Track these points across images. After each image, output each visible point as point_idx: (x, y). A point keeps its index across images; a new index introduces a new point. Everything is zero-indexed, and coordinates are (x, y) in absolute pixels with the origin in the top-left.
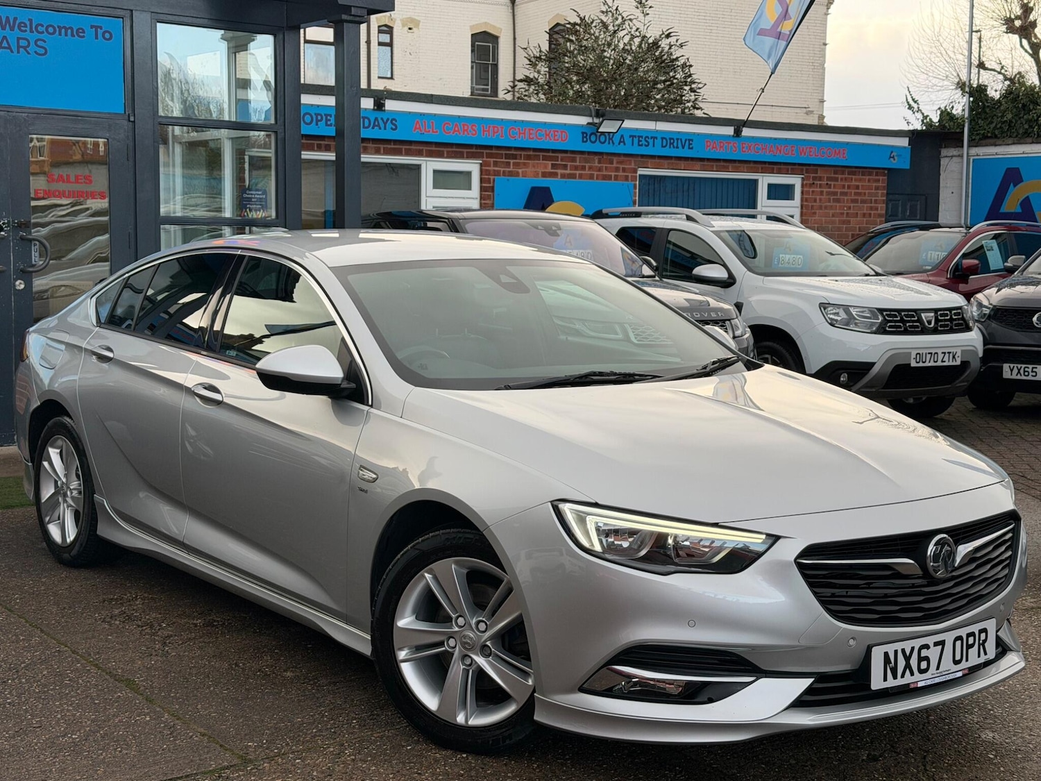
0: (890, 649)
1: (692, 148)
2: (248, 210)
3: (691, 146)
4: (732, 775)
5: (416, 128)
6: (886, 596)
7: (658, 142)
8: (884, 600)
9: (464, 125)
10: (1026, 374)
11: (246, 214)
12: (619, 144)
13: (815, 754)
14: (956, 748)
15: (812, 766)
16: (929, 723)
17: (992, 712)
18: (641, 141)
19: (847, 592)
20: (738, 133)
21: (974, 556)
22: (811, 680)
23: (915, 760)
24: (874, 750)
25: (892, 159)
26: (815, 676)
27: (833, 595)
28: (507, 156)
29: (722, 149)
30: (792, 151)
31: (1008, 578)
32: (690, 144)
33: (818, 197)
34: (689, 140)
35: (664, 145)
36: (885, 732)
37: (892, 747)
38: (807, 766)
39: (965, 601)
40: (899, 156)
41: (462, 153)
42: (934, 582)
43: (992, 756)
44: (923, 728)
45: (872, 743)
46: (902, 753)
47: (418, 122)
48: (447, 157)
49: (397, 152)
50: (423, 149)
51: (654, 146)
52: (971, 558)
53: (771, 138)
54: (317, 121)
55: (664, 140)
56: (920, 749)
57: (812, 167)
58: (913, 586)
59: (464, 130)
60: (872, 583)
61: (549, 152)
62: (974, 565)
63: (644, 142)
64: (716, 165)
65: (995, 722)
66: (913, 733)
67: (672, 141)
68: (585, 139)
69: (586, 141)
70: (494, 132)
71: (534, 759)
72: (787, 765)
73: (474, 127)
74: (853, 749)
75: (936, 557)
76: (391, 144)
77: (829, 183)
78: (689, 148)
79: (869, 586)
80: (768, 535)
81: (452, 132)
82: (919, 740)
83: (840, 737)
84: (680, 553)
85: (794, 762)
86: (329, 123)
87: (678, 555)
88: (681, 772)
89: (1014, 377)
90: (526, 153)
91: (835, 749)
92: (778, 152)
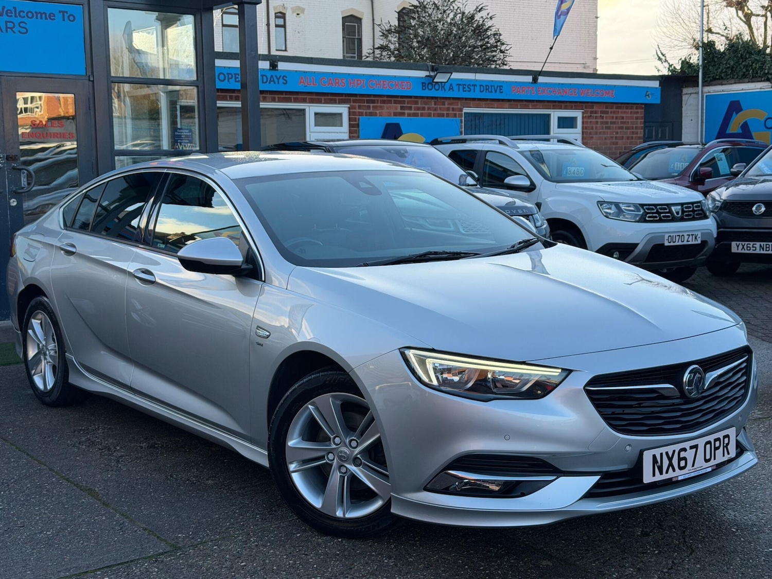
0: (657, 452)
1: (502, 92)
2: (179, 144)
3: (501, 91)
4: (540, 549)
5: (301, 82)
6: (653, 412)
7: (477, 88)
8: (652, 416)
9: (336, 79)
10: (749, 249)
11: (177, 147)
12: (449, 90)
13: (602, 532)
14: (707, 525)
15: (600, 541)
16: (686, 506)
17: (733, 497)
18: (465, 88)
19: (624, 411)
20: (535, 80)
21: (719, 381)
22: (598, 477)
23: (677, 534)
24: (646, 528)
25: (647, 97)
26: (601, 474)
27: (613, 413)
28: (368, 102)
29: (524, 93)
30: (575, 92)
31: (744, 396)
32: (500, 89)
33: (594, 126)
34: (500, 86)
35: (482, 90)
36: (654, 514)
37: (659, 524)
38: (596, 541)
39: (712, 415)
40: (652, 94)
41: (335, 100)
42: (689, 401)
43: (734, 530)
44: (682, 510)
45: (644, 522)
46: (667, 529)
47: (302, 78)
48: (324, 103)
49: (288, 100)
50: (306, 98)
51: (474, 91)
52: (716, 383)
53: (559, 84)
54: (229, 79)
55: (482, 87)
56: (681, 526)
57: (589, 104)
58: (673, 404)
59: (336, 83)
60: (642, 403)
61: (398, 98)
62: (718, 388)
63: (467, 89)
64: (520, 105)
65: (736, 504)
66: (675, 514)
67: (487, 87)
68: (424, 88)
69: (425, 89)
70: (358, 84)
71: (391, 541)
72: (582, 541)
73: (343, 81)
74: (630, 527)
75: (690, 382)
76: (283, 95)
77: (602, 115)
78: (500, 92)
79: (640, 406)
80: (563, 369)
81: (327, 84)
82: (679, 519)
83: (620, 518)
84: (497, 384)
85: (587, 538)
86: (237, 80)
87: (496, 387)
88: (502, 548)
89: (740, 251)
90: (382, 99)
91: (617, 527)
92: (565, 93)
